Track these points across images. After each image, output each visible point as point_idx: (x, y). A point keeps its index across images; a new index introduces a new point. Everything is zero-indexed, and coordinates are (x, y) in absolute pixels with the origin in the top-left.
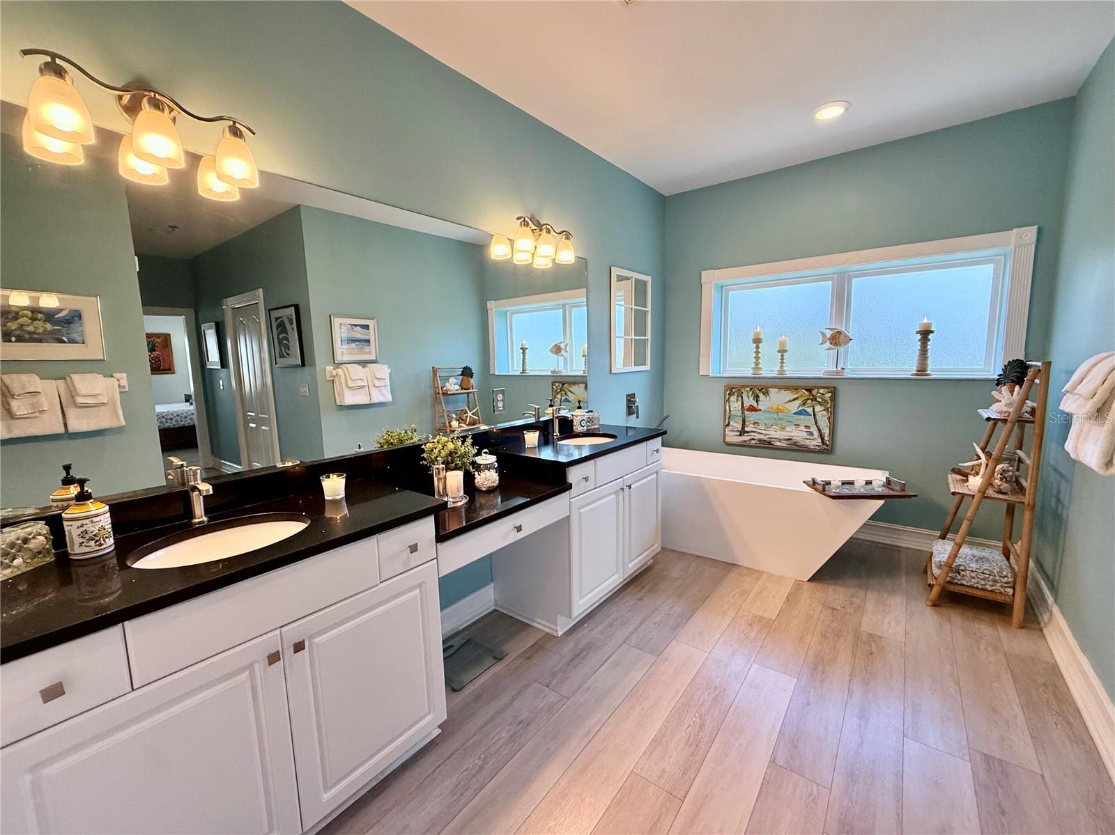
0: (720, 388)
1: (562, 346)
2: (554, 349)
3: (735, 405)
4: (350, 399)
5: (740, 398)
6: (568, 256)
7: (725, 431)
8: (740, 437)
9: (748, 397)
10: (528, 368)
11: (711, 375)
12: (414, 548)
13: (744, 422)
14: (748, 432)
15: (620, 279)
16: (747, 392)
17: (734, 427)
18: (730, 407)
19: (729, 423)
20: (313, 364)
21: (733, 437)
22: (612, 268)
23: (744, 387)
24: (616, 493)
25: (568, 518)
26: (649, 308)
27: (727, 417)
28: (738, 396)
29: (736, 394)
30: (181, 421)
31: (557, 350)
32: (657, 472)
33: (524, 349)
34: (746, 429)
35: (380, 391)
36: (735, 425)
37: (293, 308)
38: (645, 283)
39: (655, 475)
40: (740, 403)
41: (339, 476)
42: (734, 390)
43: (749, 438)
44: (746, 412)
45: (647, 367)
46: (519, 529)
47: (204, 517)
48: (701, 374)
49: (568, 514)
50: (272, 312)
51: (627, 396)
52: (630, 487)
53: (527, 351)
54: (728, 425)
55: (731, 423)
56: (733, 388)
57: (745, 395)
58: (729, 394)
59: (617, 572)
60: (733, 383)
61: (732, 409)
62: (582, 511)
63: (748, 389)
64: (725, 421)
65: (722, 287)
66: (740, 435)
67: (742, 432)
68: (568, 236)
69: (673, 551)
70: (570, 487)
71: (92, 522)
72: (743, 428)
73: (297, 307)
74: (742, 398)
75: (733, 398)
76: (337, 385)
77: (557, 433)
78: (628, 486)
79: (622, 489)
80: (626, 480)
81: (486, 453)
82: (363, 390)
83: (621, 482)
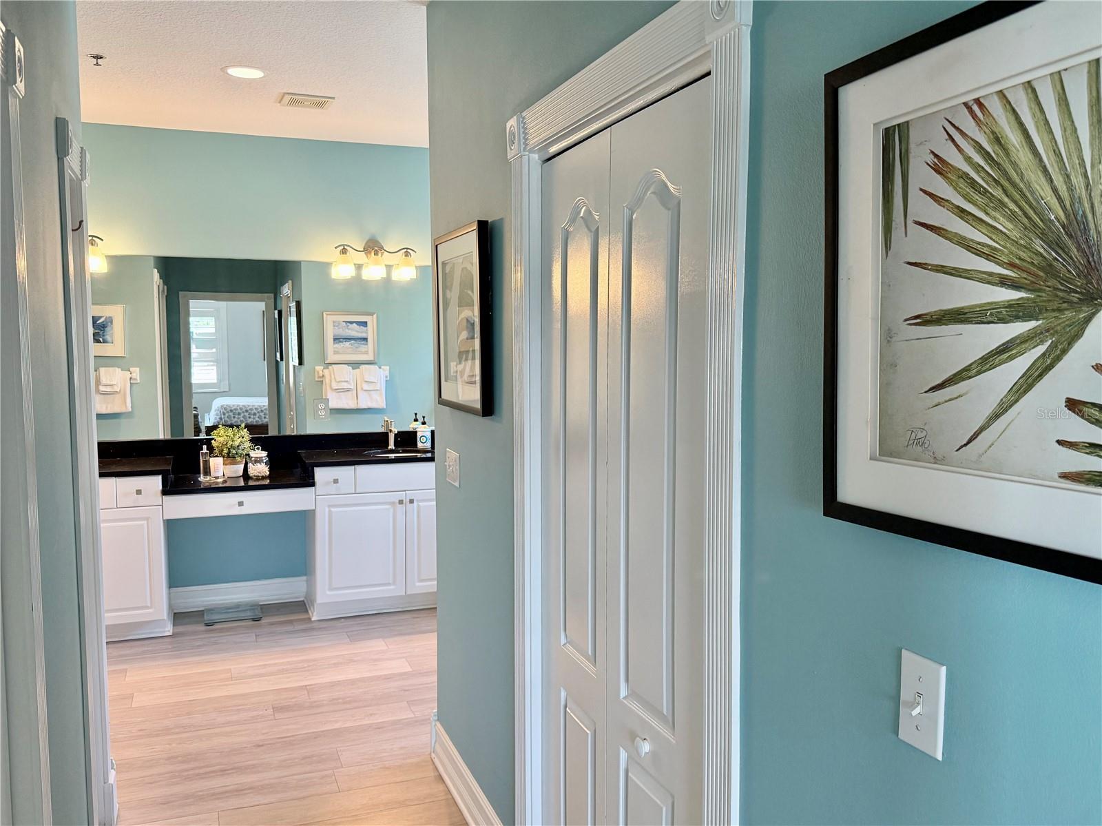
12: (139, 492)
24: (391, 504)
25: (312, 511)
35: (371, 396)
46: (241, 504)
49: (312, 508)
59: (393, 583)
62: (333, 509)
68: (409, 253)
70: (310, 485)
76: (324, 386)
77: (392, 446)
78: (411, 501)
79: (401, 502)
80: (410, 495)
81: (258, 449)
82: (350, 393)
83: (402, 496)
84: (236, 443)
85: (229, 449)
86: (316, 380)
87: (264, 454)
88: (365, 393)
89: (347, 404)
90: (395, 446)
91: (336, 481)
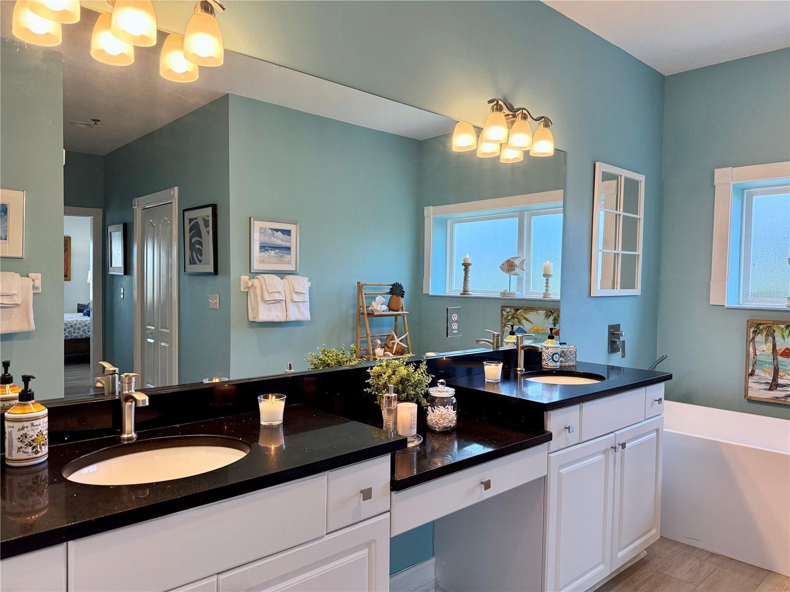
0: (740, 323)
1: (517, 262)
2: (506, 267)
3: (763, 348)
4: (265, 314)
5: (771, 339)
6: (545, 147)
7: (747, 382)
8: (770, 392)
9: (783, 337)
10: (470, 287)
11: (726, 305)
12: (367, 494)
13: (776, 371)
14: (783, 386)
15: (607, 177)
16: (782, 330)
17: (761, 378)
18: (755, 349)
19: (753, 371)
20: (228, 273)
21: (758, 391)
22: (597, 164)
23: (778, 323)
24: (605, 452)
25: (544, 480)
26: (641, 215)
27: (751, 362)
28: (767, 335)
29: (765, 333)
30: (74, 332)
31: (509, 266)
32: (657, 430)
33: (466, 266)
34: (780, 381)
35: (298, 307)
36: (762, 374)
37: (210, 209)
38: (636, 183)
39: (655, 434)
40: (770, 345)
41: (277, 397)
42: (761, 327)
43: (783, 394)
44: (780, 358)
45: (637, 291)
46: (487, 485)
47: (133, 433)
48: (711, 304)
49: (545, 474)
50: (186, 213)
51: (610, 327)
52: (623, 446)
53: (470, 268)
54: (752, 374)
55: (757, 372)
56: (760, 324)
57: (778, 335)
58: (755, 332)
59: (603, 562)
60: (761, 317)
61: (758, 353)
62: (561, 471)
63: (783, 326)
64: (747, 367)
65: (743, 190)
66: (770, 389)
67: (774, 385)
68: (547, 123)
69: (676, 543)
70: (549, 437)
71: (32, 425)
72: (775, 379)
73: (214, 207)
74: (774, 338)
75: (760, 338)
76: (251, 297)
77: (521, 367)
81: (442, 384)
82: (279, 304)
83: (612, 439)
86: (242, 290)
88: (293, 304)
89: (278, 316)
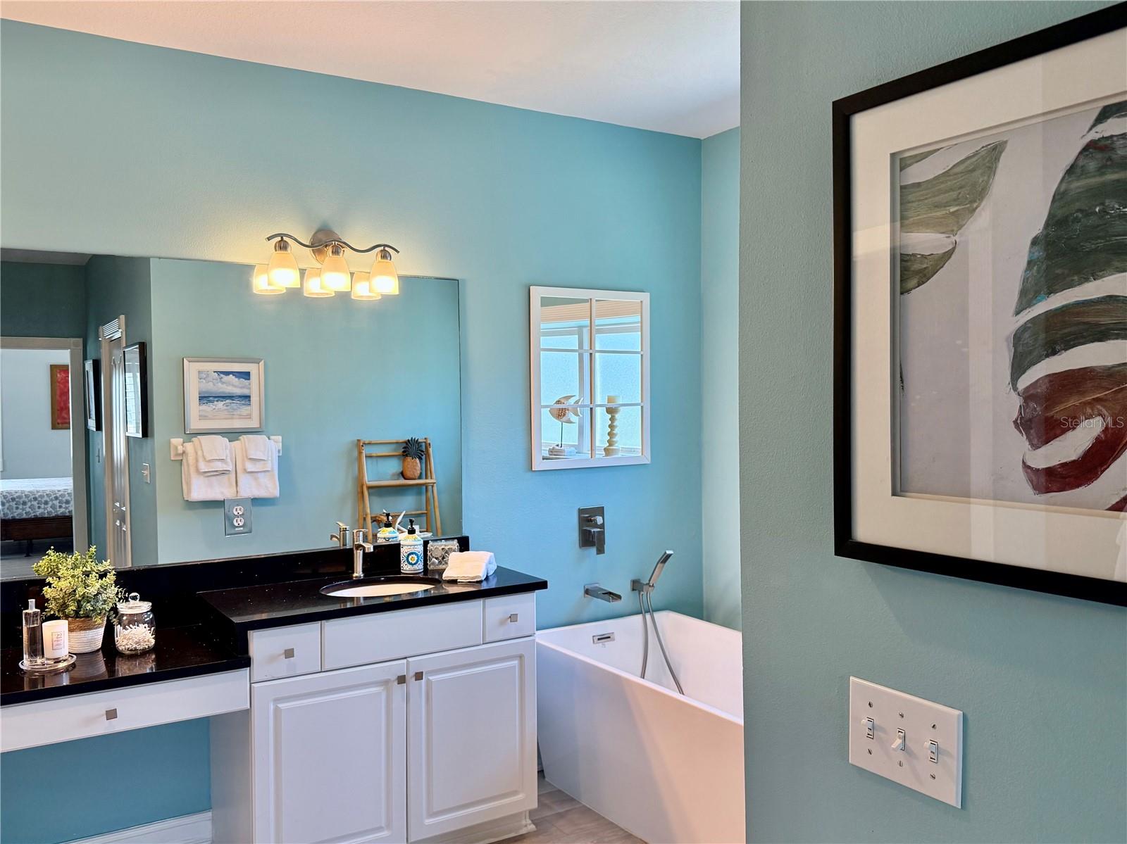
20: (153, 436)
22: (532, 288)
24: (384, 683)
32: (520, 657)
35: (256, 479)
39: (516, 662)
49: (244, 707)
51: (581, 511)
59: (388, 827)
62: (280, 705)
73: (143, 346)
76: (184, 468)
77: (358, 573)
78: (419, 676)
79: (402, 680)
80: (416, 664)
81: (134, 598)
82: (225, 477)
83: (400, 667)
84: (92, 590)
85: (79, 602)
86: (172, 459)
87: (146, 606)
88: (247, 475)
89: (222, 493)
90: (363, 571)
91: (289, 654)
